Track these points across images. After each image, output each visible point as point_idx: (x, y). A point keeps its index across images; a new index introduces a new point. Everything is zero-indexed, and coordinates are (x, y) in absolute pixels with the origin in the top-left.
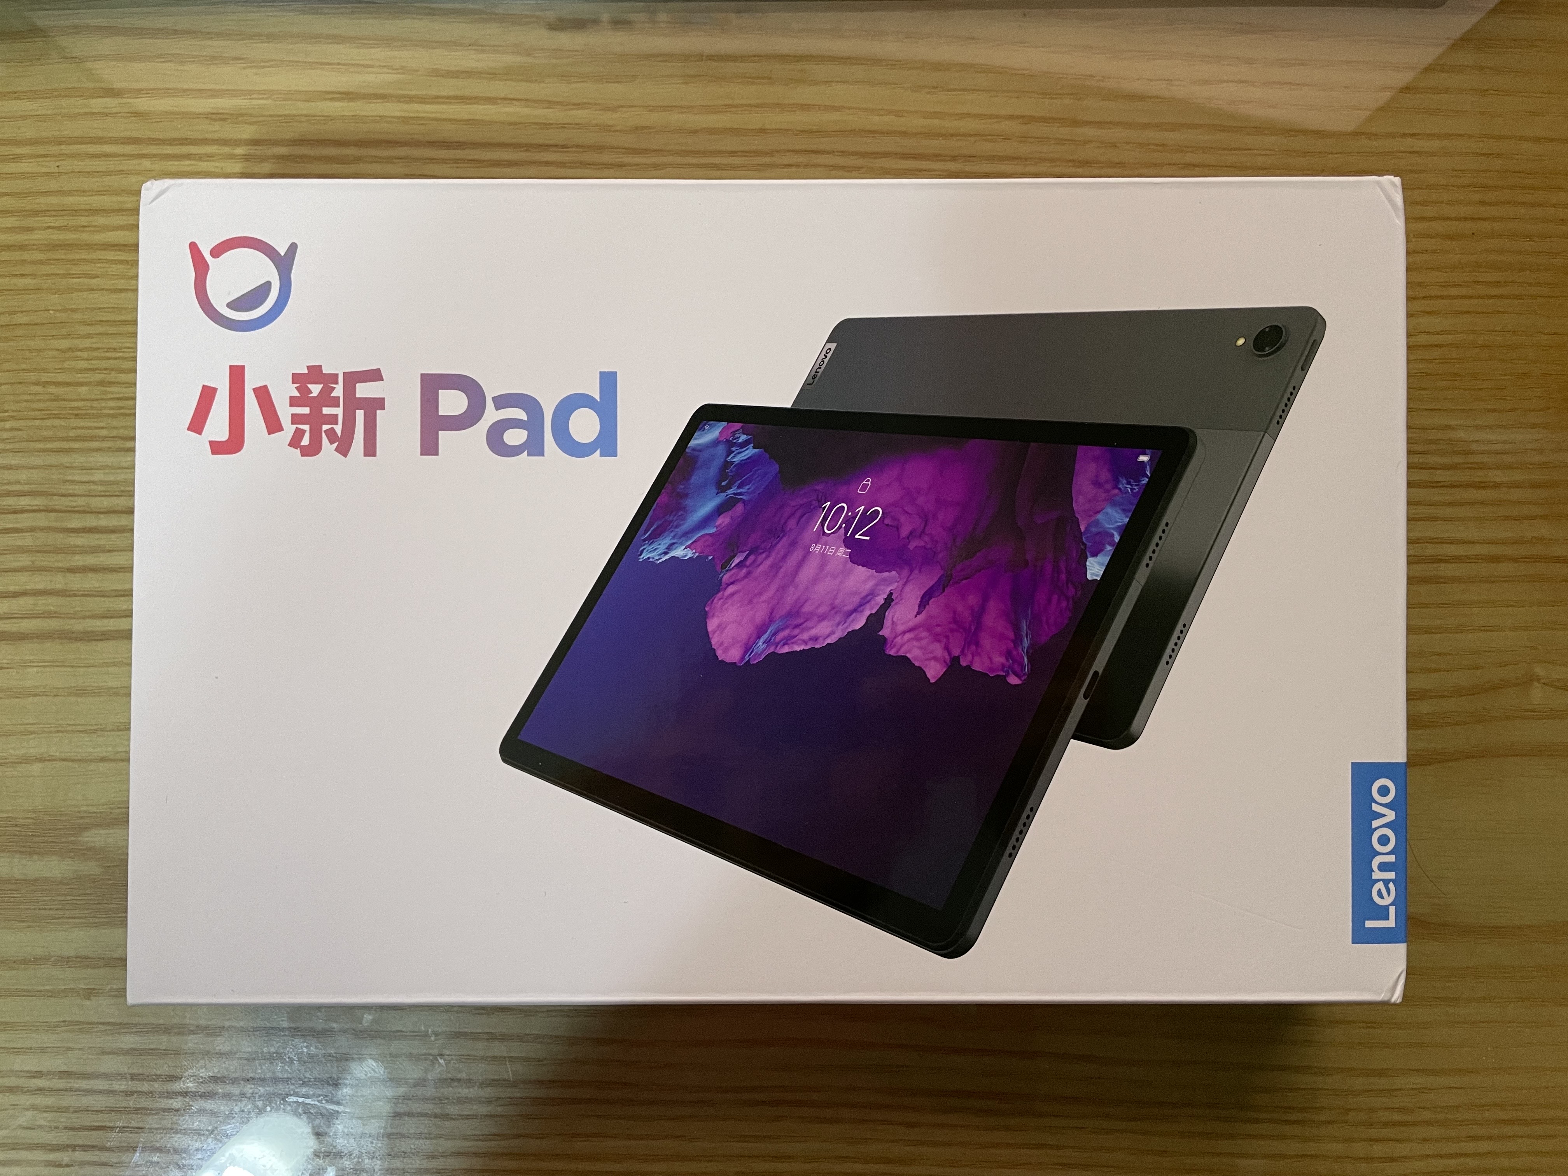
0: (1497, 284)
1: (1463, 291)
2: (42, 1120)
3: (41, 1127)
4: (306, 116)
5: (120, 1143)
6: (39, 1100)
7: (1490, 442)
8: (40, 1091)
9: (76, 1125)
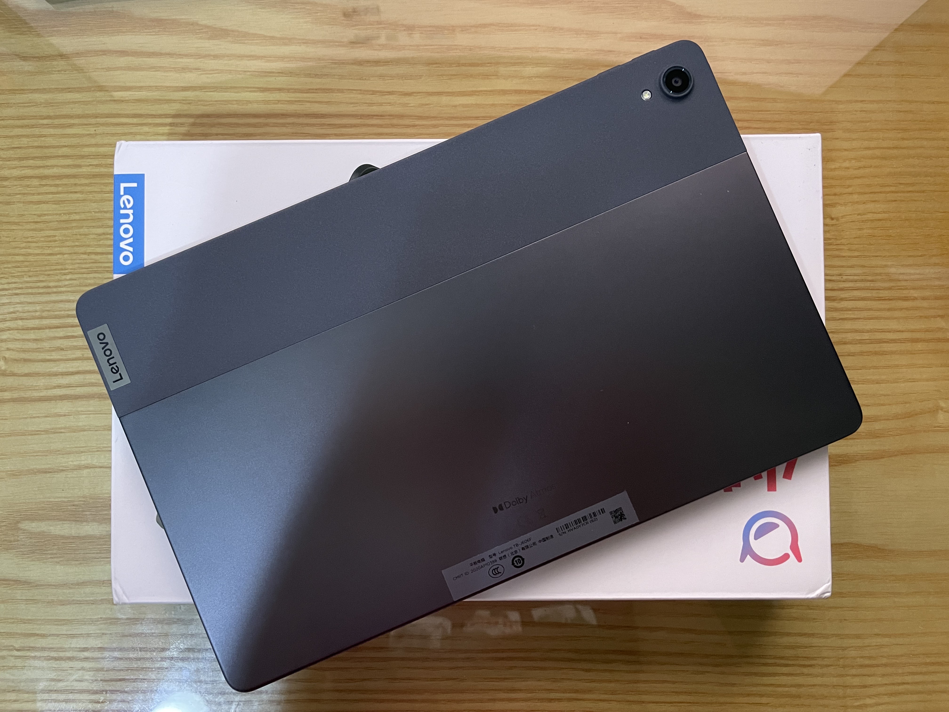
0: (912, 184)
1: (893, 189)
2: (88, 676)
3: (87, 680)
4: (236, 101)
5: (133, 688)
6: (87, 665)
7: (911, 274)
8: (86, 659)
9: (107, 679)
